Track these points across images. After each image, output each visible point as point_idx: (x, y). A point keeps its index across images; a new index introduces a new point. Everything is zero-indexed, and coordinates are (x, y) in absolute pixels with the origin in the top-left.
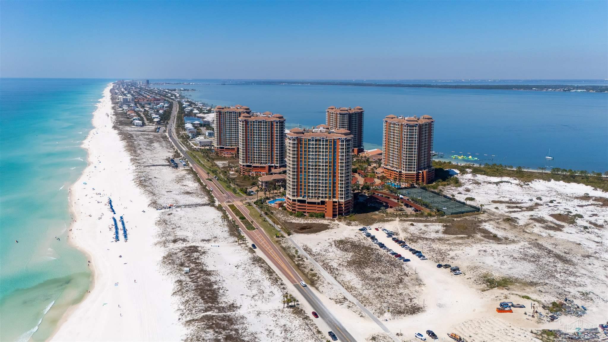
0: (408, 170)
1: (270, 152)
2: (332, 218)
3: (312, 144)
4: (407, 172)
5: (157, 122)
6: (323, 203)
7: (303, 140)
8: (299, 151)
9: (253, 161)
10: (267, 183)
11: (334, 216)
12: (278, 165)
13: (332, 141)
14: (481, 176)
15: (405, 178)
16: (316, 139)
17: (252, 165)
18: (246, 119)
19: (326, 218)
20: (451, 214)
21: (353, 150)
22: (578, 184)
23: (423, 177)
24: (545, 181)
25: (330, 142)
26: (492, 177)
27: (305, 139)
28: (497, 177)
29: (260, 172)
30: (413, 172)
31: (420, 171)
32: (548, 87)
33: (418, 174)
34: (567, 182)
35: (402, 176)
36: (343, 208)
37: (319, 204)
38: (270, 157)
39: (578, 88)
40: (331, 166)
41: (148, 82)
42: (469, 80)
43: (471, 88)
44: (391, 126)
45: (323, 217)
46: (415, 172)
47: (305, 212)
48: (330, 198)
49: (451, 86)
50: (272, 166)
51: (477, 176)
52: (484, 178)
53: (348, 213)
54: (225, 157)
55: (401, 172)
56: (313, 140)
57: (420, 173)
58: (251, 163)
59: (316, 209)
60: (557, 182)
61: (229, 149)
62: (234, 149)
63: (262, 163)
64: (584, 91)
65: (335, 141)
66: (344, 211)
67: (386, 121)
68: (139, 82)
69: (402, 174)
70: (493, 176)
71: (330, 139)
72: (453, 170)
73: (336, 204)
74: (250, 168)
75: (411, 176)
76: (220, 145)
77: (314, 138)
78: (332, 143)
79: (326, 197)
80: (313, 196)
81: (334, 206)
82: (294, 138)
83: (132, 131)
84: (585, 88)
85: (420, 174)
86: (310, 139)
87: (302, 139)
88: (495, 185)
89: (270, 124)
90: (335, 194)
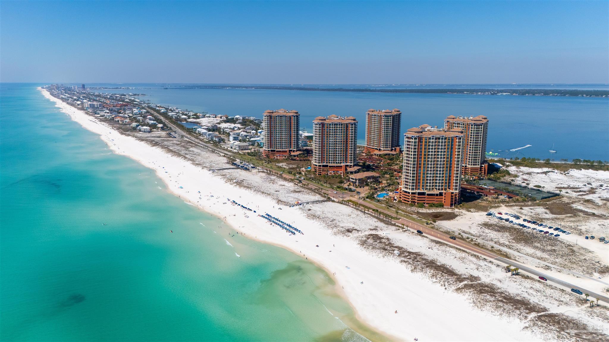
0: (473, 164)
1: (345, 152)
2: (450, 207)
3: (433, 142)
4: (472, 166)
5: (162, 127)
6: (441, 194)
7: (424, 139)
8: (419, 149)
9: (328, 161)
10: (360, 180)
11: (451, 205)
12: (352, 164)
13: (451, 138)
14: (524, 168)
15: (471, 171)
16: (436, 137)
17: (329, 165)
18: (323, 121)
19: (445, 207)
20: (542, 199)
21: (395, 149)
22: (605, 171)
23: (485, 170)
24: (577, 170)
25: (448, 140)
26: (534, 169)
27: (426, 137)
28: (538, 169)
29: (338, 171)
30: (477, 166)
31: (483, 165)
32: (477, 91)
33: (481, 166)
34: (596, 170)
35: (467, 170)
36: (457, 198)
37: (437, 195)
38: (345, 157)
39: (502, 91)
40: (448, 161)
41: (83, 86)
42: (399, 84)
43: (410, 92)
44: (455, 125)
45: (442, 206)
46: (479, 166)
47: (425, 203)
48: (445, 189)
49: (386, 90)
50: (347, 166)
51: (520, 168)
52: (527, 169)
53: (460, 203)
54: (277, 159)
55: (466, 166)
56: (433, 139)
57: (483, 166)
58: (327, 163)
59: (435, 200)
60: (587, 171)
61: (280, 151)
62: (286, 151)
63: (336, 163)
64: (508, 94)
65: (452, 139)
66: (457, 200)
67: (447, 121)
68: (74, 87)
69: (467, 168)
70: (534, 167)
71: (449, 137)
72: (496, 163)
73: (453, 195)
74: (327, 168)
75: (475, 169)
76: (270, 148)
77: (434, 136)
78: (450, 141)
79: (442, 189)
80: (430, 189)
81: (452, 196)
82: (416, 137)
83: (149, 137)
84: (507, 92)
85: (482, 168)
86: (431, 138)
87: (422, 137)
88: (544, 175)
89: (345, 126)
90: (450, 186)
